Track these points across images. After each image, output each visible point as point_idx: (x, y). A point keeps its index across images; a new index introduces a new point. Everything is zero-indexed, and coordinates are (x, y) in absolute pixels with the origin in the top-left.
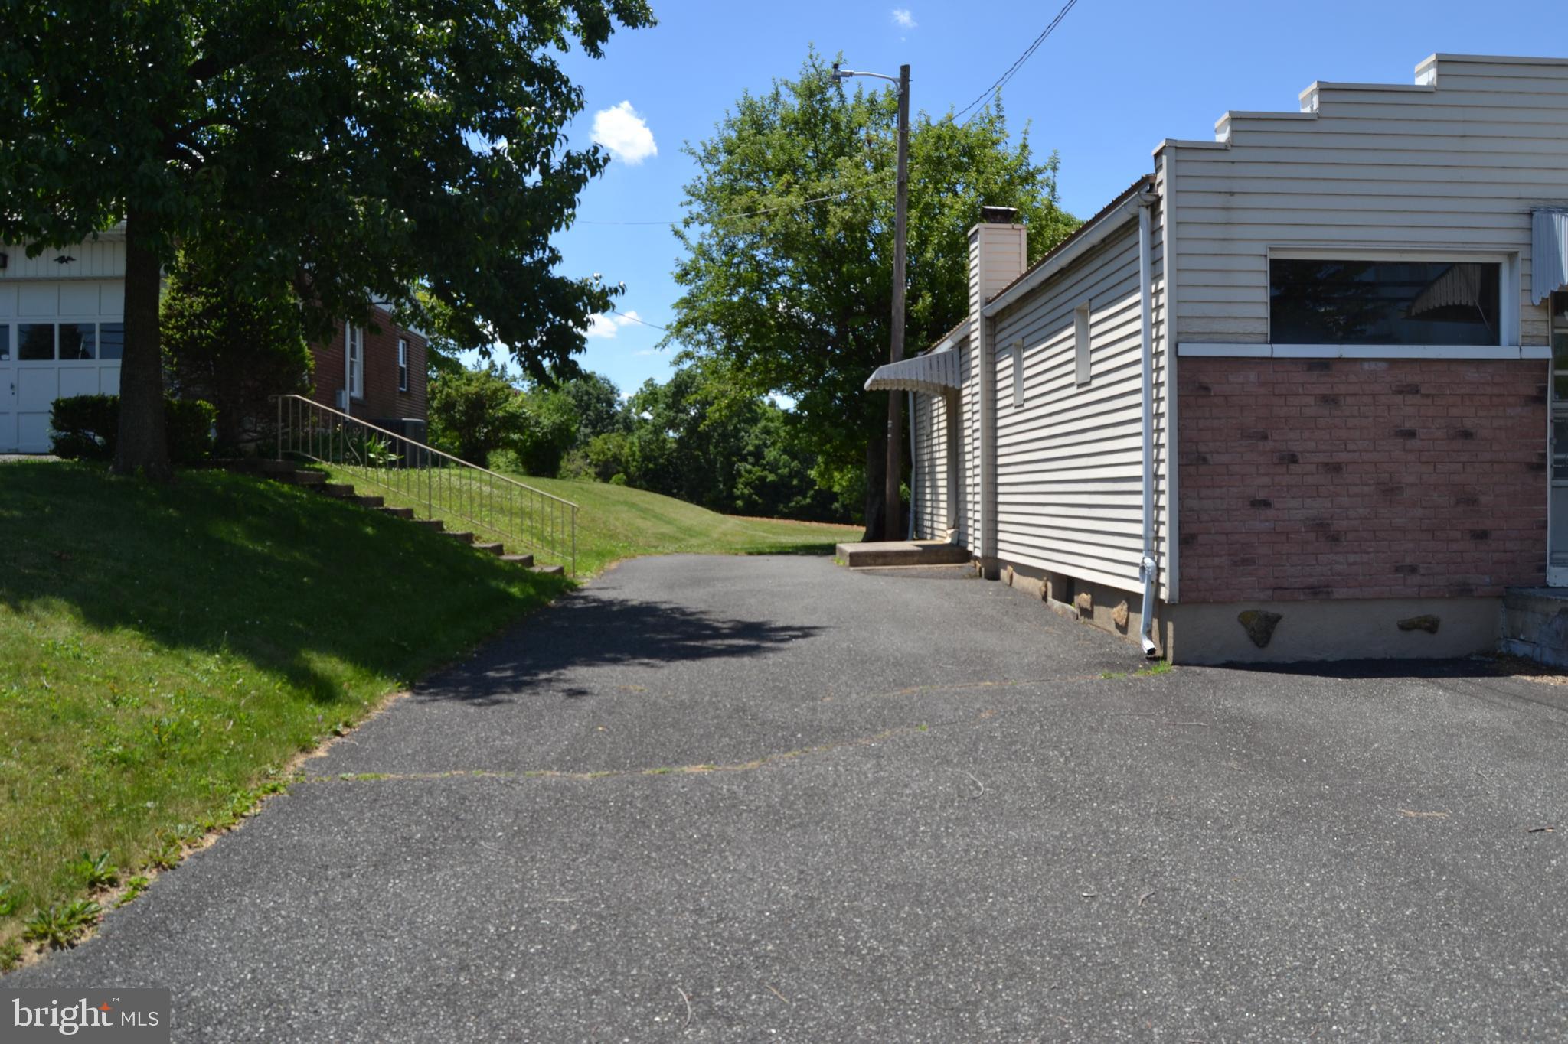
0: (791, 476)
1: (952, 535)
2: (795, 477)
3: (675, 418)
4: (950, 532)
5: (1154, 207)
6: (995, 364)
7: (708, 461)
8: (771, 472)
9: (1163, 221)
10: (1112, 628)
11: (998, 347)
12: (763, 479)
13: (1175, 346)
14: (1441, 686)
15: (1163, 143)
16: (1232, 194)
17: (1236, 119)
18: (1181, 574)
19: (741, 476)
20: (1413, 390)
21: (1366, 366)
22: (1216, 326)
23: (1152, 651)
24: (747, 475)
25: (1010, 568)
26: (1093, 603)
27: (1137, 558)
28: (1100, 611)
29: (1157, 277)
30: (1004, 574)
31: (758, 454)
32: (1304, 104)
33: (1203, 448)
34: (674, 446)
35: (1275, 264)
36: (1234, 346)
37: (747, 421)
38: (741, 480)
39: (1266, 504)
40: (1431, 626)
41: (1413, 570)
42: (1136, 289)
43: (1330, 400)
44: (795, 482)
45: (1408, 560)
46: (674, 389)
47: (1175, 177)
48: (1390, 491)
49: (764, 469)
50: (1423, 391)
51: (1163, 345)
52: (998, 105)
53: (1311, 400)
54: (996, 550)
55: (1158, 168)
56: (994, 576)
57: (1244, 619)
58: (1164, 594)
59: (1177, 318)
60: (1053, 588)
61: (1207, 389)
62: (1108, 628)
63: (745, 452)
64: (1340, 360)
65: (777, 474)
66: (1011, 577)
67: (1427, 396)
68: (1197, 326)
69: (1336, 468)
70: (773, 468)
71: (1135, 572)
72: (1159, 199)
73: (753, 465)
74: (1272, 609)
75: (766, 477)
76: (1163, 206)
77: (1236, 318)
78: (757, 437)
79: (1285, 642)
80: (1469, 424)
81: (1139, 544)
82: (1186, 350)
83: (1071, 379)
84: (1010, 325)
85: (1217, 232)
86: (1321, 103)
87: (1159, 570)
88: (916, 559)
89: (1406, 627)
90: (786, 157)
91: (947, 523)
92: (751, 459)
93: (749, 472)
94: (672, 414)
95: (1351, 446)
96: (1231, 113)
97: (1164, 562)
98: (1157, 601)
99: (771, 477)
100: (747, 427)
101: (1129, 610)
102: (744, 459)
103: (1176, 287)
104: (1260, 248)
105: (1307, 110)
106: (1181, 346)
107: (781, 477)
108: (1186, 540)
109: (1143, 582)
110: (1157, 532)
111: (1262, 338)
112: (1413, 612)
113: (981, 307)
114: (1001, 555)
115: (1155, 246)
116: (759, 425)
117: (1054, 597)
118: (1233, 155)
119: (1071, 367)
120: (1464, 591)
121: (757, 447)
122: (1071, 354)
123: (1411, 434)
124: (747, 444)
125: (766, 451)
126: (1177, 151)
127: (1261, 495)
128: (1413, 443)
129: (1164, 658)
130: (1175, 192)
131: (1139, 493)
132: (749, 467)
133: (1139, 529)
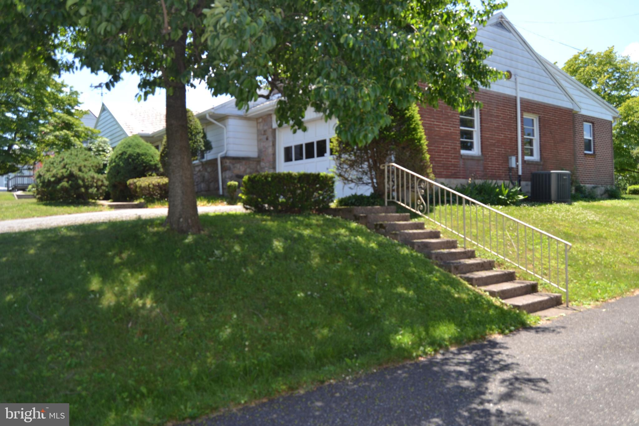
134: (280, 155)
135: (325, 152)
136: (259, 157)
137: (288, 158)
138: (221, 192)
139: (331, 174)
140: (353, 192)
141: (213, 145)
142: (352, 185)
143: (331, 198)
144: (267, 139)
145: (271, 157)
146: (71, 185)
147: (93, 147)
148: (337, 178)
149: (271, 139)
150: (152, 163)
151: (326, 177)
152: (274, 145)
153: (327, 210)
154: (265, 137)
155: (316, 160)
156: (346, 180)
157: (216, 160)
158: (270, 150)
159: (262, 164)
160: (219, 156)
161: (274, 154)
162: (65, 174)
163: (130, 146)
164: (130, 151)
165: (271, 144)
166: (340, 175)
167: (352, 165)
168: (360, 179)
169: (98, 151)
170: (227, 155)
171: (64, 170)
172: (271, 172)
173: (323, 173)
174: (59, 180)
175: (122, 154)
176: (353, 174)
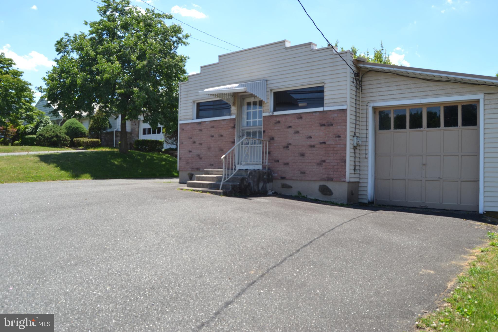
16: (188, 91)
18: (179, 165)
20: (213, 127)
21: (207, 123)
22: (185, 117)
33: (183, 141)
35: (198, 104)
36: (187, 121)
39: (191, 151)
43: (201, 130)
45: (212, 163)
48: (209, 148)
53: (198, 130)
57: (188, 174)
61: (184, 129)
64: (202, 122)
67: (216, 128)
68: (183, 118)
69: (201, 144)
74: (192, 172)
77: (188, 115)
80: (222, 134)
85: (186, 99)
95: (204, 139)
104: (196, 101)
108: (180, 159)
111: (195, 118)
118: (189, 84)
123: (213, 136)
128: (213, 138)
134: (141, 132)
135: (160, 132)
136: (131, 132)
137: (144, 133)
138: (114, 146)
139: (162, 141)
140: (170, 147)
141: (112, 125)
142: (169, 145)
143: (163, 148)
144: (136, 124)
145: (137, 132)
146: (57, 139)
147: (43, 121)
148: (165, 142)
149: (137, 124)
150: (83, 132)
151: (161, 142)
152: (139, 127)
153: (161, 151)
154: (135, 123)
155: (157, 135)
156: (168, 143)
157: (113, 132)
158: (137, 129)
159: (133, 135)
160: (115, 130)
161: (138, 131)
162: (55, 135)
163: (73, 124)
164: (73, 126)
165: (137, 127)
166: (166, 141)
167: (170, 138)
168: (173, 143)
169: (46, 123)
170: (118, 130)
171: (54, 133)
172: (137, 139)
173: (160, 140)
174: (53, 137)
175: (70, 127)
176: (170, 141)
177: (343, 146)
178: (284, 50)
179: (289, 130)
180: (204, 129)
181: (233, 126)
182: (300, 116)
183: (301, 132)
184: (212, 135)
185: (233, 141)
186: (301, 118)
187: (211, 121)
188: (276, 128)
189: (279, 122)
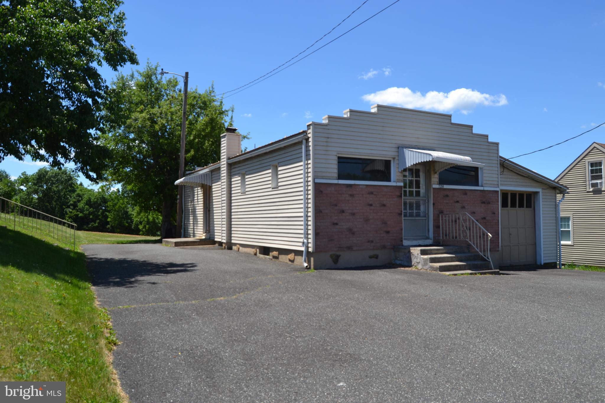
0: (90, 214)
1: (205, 236)
2: (91, 214)
3: (38, 189)
4: (204, 234)
5: (307, 140)
6: (231, 179)
7: (51, 207)
8: (81, 212)
9: (310, 144)
10: (288, 261)
11: (232, 174)
12: (77, 215)
13: (314, 179)
14: (385, 271)
15: (311, 123)
16: (328, 138)
17: (330, 118)
18: (316, 244)
19: (67, 214)
20: (372, 193)
21: (361, 186)
22: (324, 174)
23: (307, 266)
24: (70, 214)
25: (238, 246)
26: (279, 254)
27: (301, 240)
28: (281, 257)
29: (308, 159)
30: (234, 248)
31: (75, 205)
32: (345, 114)
33: (321, 208)
34: (37, 201)
35: (339, 158)
36: (329, 180)
37: (70, 191)
38: (67, 216)
39: (337, 224)
40: (376, 257)
41: (372, 242)
42: (301, 161)
43: (352, 196)
44: (91, 217)
45: (371, 239)
46: (37, 177)
47: (314, 132)
48: (367, 220)
49: (78, 211)
50: (374, 193)
51: (310, 179)
52: (212, 87)
53: (347, 195)
54: (231, 240)
55: (309, 129)
56: (230, 248)
57: (331, 256)
58: (310, 250)
59: (314, 172)
60: (260, 251)
61: (322, 192)
62: (286, 261)
63: (69, 204)
64: (355, 185)
65: (83, 214)
66: (239, 249)
67: (375, 195)
68: (320, 174)
69: (353, 214)
70: (82, 211)
71: (301, 244)
72: (309, 138)
73: (73, 209)
74: (338, 253)
75: (78, 215)
76: (310, 140)
77: (329, 172)
78: (74, 198)
79: (342, 262)
80: (385, 202)
81: (302, 236)
82: (317, 181)
83: (270, 186)
84: (239, 167)
85: (325, 148)
86: (350, 115)
87: (308, 243)
88: (197, 244)
89: (371, 257)
90: (140, 99)
91: (203, 232)
92: (72, 207)
93: (71, 212)
94: (36, 187)
95: (357, 208)
96: (328, 116)
97: (310, 241)
98: (308, 252)
99: (81, 215)
100: (70, 194)
101: (295, 255)
102: (68, 207)
103: (314, 163)
104: (335, 153)
105: (345, 116)
106: (315, 180)
107: (85, 215)
108: (317, 234)
109: (303, 246)
110: (307, 232)
111: (335, 178)
112: (372, 253)
113: (227, 160)
114: (233, 241)
115: (307, 151)
116: (75, 193)
117: (260, 253)
118: (329, 127)
119: (270, 182)
120: (384, 247)
121: (75, 202)
122: (270, 178)
123: (371, 205)
124: (70, 201)
125: (79, 204)
126: (316, 125)
127: (336, 222)
128: (372, 208)
129: (310, 268)
130: (314, 136)
131: (302, 221)
132: (71, 210)
133: (302, 232)
177: (497, 221)
178: (450, 125)
179: (456, 204)
180: (358, 194)
181: (399, 194)
182: (465, 192)
183: (466, 207)
184: (370, 203)
185: (400, 212)
186: (466, 194)
187: (367, 186)
188: (445, 201)
189: (447, 196)
